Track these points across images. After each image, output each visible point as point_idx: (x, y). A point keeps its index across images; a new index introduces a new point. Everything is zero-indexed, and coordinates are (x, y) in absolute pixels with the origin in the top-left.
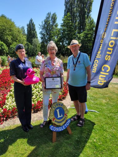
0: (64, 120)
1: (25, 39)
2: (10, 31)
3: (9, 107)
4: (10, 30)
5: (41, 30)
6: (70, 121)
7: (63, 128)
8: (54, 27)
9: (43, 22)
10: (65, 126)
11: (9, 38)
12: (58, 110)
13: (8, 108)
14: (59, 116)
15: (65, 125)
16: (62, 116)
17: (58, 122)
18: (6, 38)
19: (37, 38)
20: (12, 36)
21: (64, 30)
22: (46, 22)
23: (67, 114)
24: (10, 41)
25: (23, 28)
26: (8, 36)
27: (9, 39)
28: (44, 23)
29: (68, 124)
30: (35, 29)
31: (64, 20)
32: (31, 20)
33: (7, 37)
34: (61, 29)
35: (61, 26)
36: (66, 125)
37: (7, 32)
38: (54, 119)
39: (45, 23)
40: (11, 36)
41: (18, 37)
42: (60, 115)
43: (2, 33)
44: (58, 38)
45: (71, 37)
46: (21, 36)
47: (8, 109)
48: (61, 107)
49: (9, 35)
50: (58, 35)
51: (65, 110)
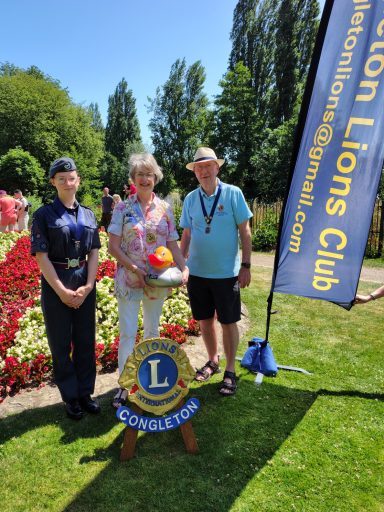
0: (172, 398)
1: (101, 144)
2: (53, 118)
3: (24, 353)
4: (54, 116)
5: (152, 115)
6: (196, 407)
7: (163, 425)
8: (194, 106)
9: (161, 89)
10: (173, 421)
11: (50, 140)
12: (154, 364)
13: (23, 356)
14: (155, 384)
15: (176, 416)
16: (166, 384)
17: (149, 402)
18: (38, 140)
19: (139, 139)
20: (58, 133)
21: (225, 117)
22: (170, 89)
23: (185, 383)
24: (52, 149)
25: (94, 108)
26: (45, 134)
27: (47, 143)
28: (162, 93)
29: (185, 414)
30: (133, 114)
31: (227, 85)
32: (123, 85)
33: (43, 137)
34: (215, 113)
35: (216, 103)
36: (180, 417)
37: (43, 122)
38: (135, 388)
39: (167, 94)
40: (55, 134)
41: (78, 137)
42: (160, 380)
43: (27, 125)
44: (207, 139)
45: (247, 138)
46: (88, 134)
47: (20, 360)
48: (170, 355)
49: (48, 130)
50: (207, 130)
51: (181, 367)
